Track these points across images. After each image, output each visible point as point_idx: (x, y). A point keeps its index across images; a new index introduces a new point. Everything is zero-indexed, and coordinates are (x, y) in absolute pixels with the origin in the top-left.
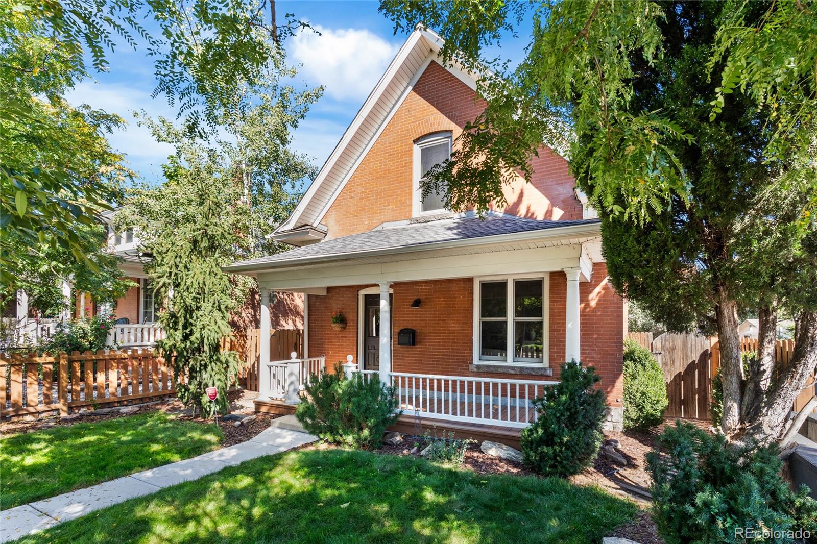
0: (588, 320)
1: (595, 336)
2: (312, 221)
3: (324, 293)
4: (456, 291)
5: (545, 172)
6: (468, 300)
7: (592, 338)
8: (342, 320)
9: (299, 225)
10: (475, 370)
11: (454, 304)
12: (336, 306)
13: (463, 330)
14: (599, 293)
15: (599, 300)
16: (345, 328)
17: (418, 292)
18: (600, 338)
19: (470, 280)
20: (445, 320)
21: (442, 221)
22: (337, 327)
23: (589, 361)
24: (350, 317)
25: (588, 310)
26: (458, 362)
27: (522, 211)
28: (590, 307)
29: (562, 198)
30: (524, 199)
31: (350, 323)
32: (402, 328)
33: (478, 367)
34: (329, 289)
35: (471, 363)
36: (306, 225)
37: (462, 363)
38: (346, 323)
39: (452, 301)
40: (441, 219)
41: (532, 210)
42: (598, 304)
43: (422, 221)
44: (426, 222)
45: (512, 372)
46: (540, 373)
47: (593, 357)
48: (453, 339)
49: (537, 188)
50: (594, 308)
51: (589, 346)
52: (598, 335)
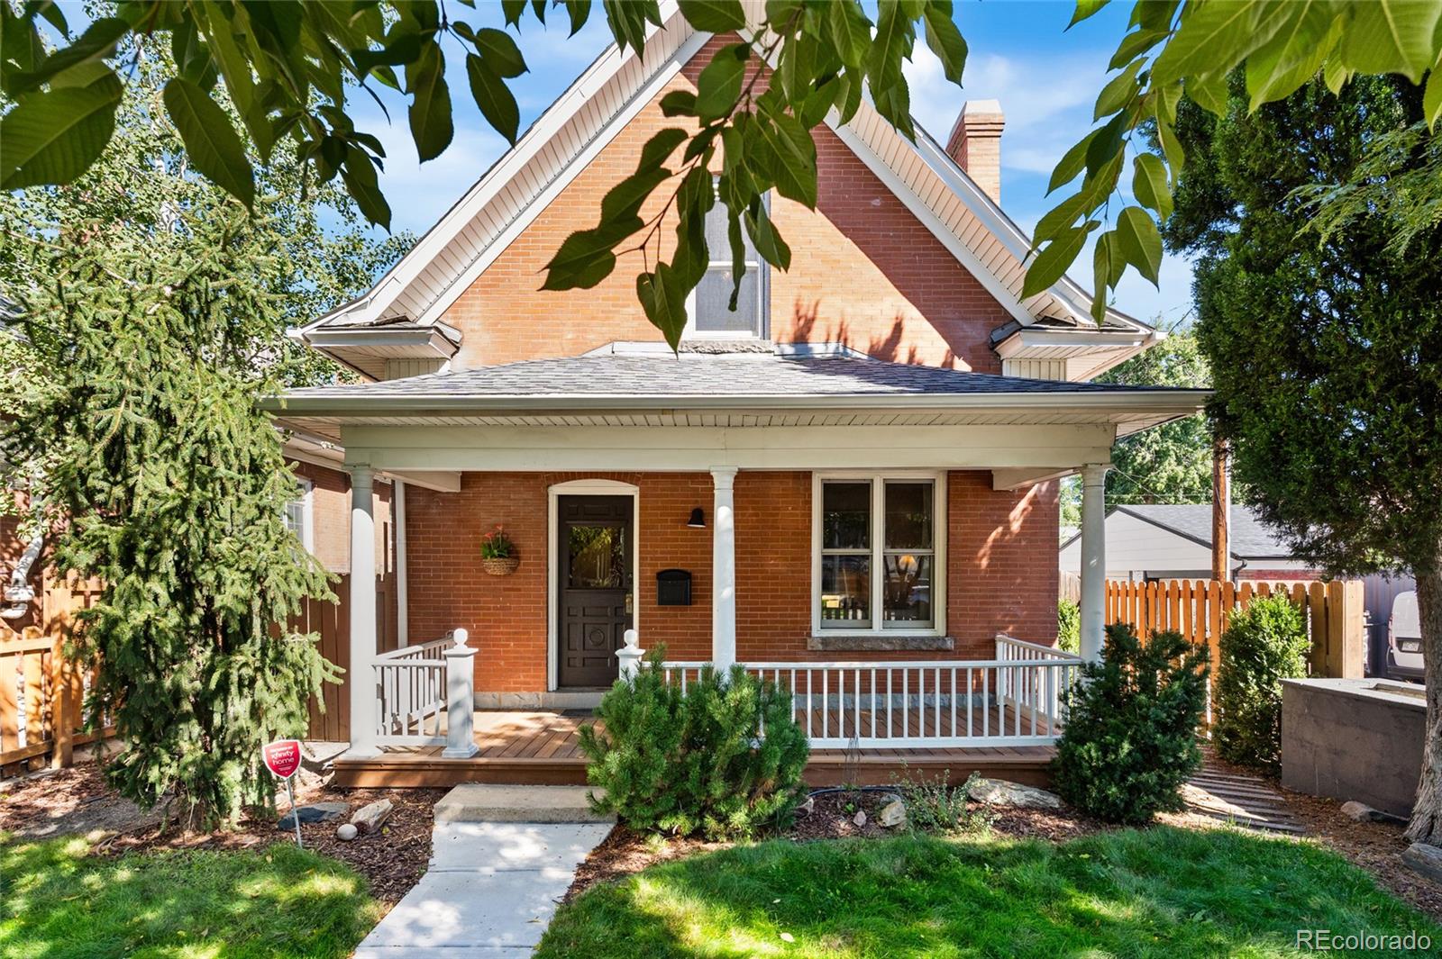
0: (1009, 553)
1: (1019, 581)
2: (418, 312)
3: (454, 487)
4: (778, 496)
5: (942, 293)
6: (803, 515)
7: (1013, 584)
8: (508, 550)
9: (390, 316)
10: (820, 647)
11: (775, 521)
12: (489, 516)
13: (793, 572)
14: (1025, 510)
15: (1024, 522)
16: (514, 570)
17: (698, 496)
18: (1026, 584)
19: (806, 476)
20: (756, 553)
21: (750, 355)
22: (495, 567)
23: (1010, 622)
24: (527, 544)
25: (1007, 537)
26: (785, 634)
27: (902, 357)
28: (1011, 533)
29: (969, 343)
30: (905, 334)
31: (527, 560)
32: (660, 568)
33: (825, 641)
34: (467, 478)
35: (809, 635)
36: (405, 319)
37: (792, 634)
38: (518, 558)
39: (772, 515)
40: (749, 350)
41: (918, 357)
42: (1022, 527)
43: (707, 348)
44: (715, 353)
45: (888, 647)
46: (935, 646)
47: (1016, 616)
48: (773, 590)
49: (928, 319)
50: (1017, 535)
51: (1009, 597)
52: (1024, 578)
